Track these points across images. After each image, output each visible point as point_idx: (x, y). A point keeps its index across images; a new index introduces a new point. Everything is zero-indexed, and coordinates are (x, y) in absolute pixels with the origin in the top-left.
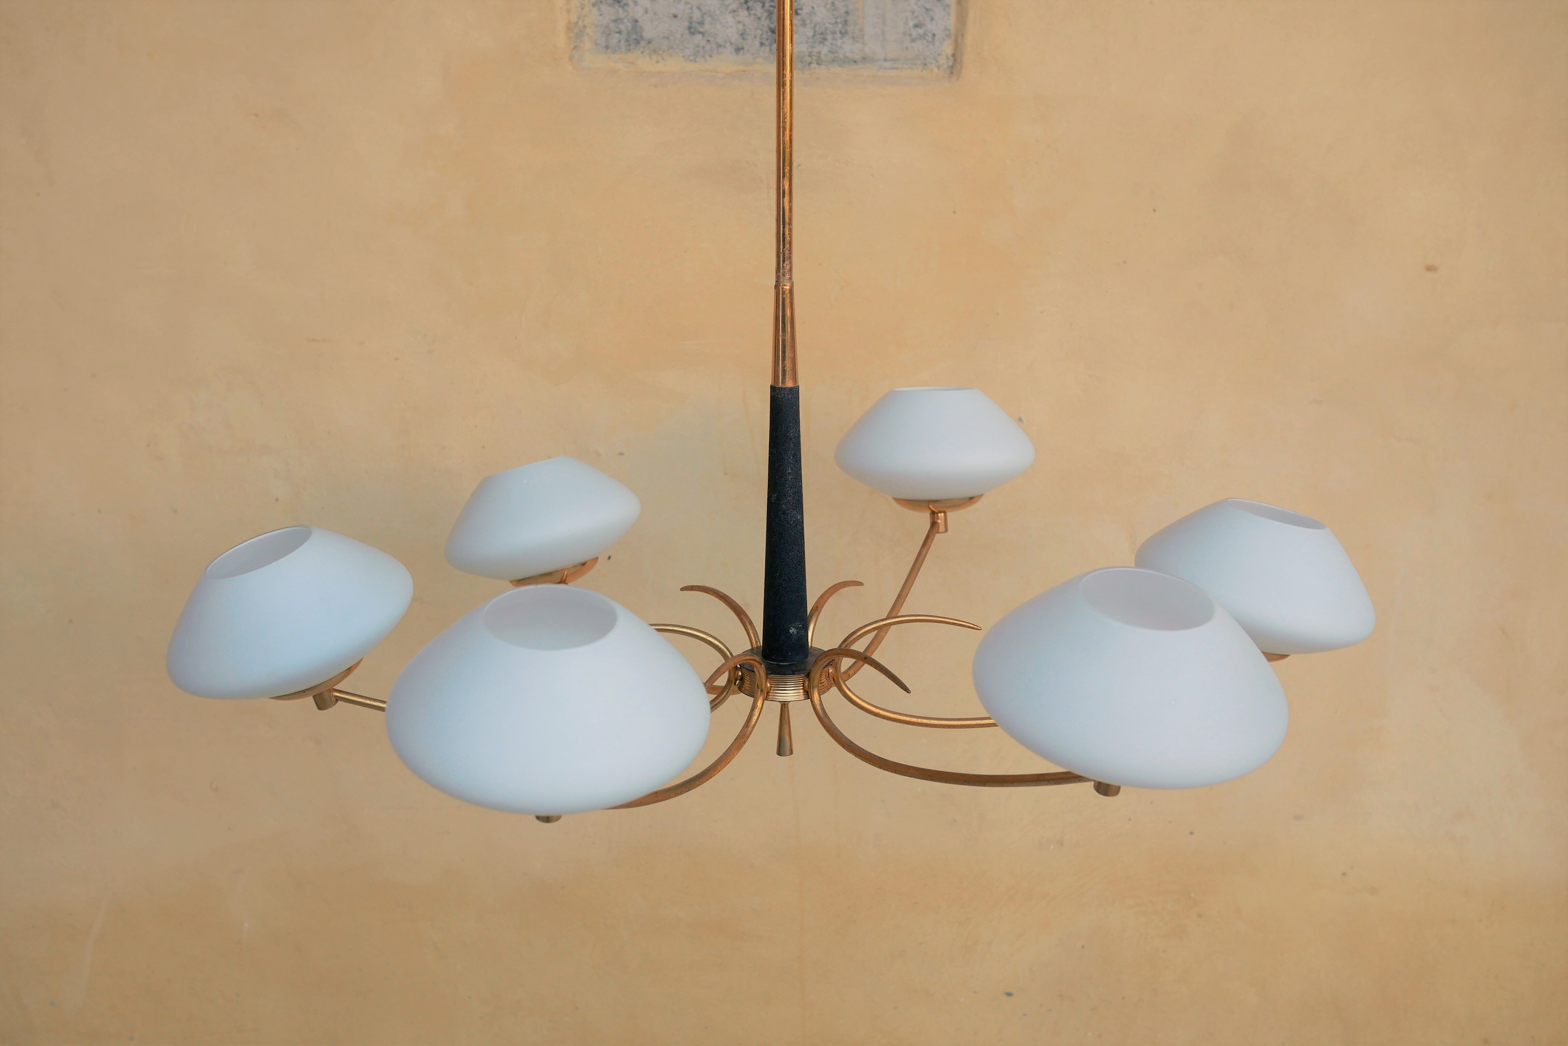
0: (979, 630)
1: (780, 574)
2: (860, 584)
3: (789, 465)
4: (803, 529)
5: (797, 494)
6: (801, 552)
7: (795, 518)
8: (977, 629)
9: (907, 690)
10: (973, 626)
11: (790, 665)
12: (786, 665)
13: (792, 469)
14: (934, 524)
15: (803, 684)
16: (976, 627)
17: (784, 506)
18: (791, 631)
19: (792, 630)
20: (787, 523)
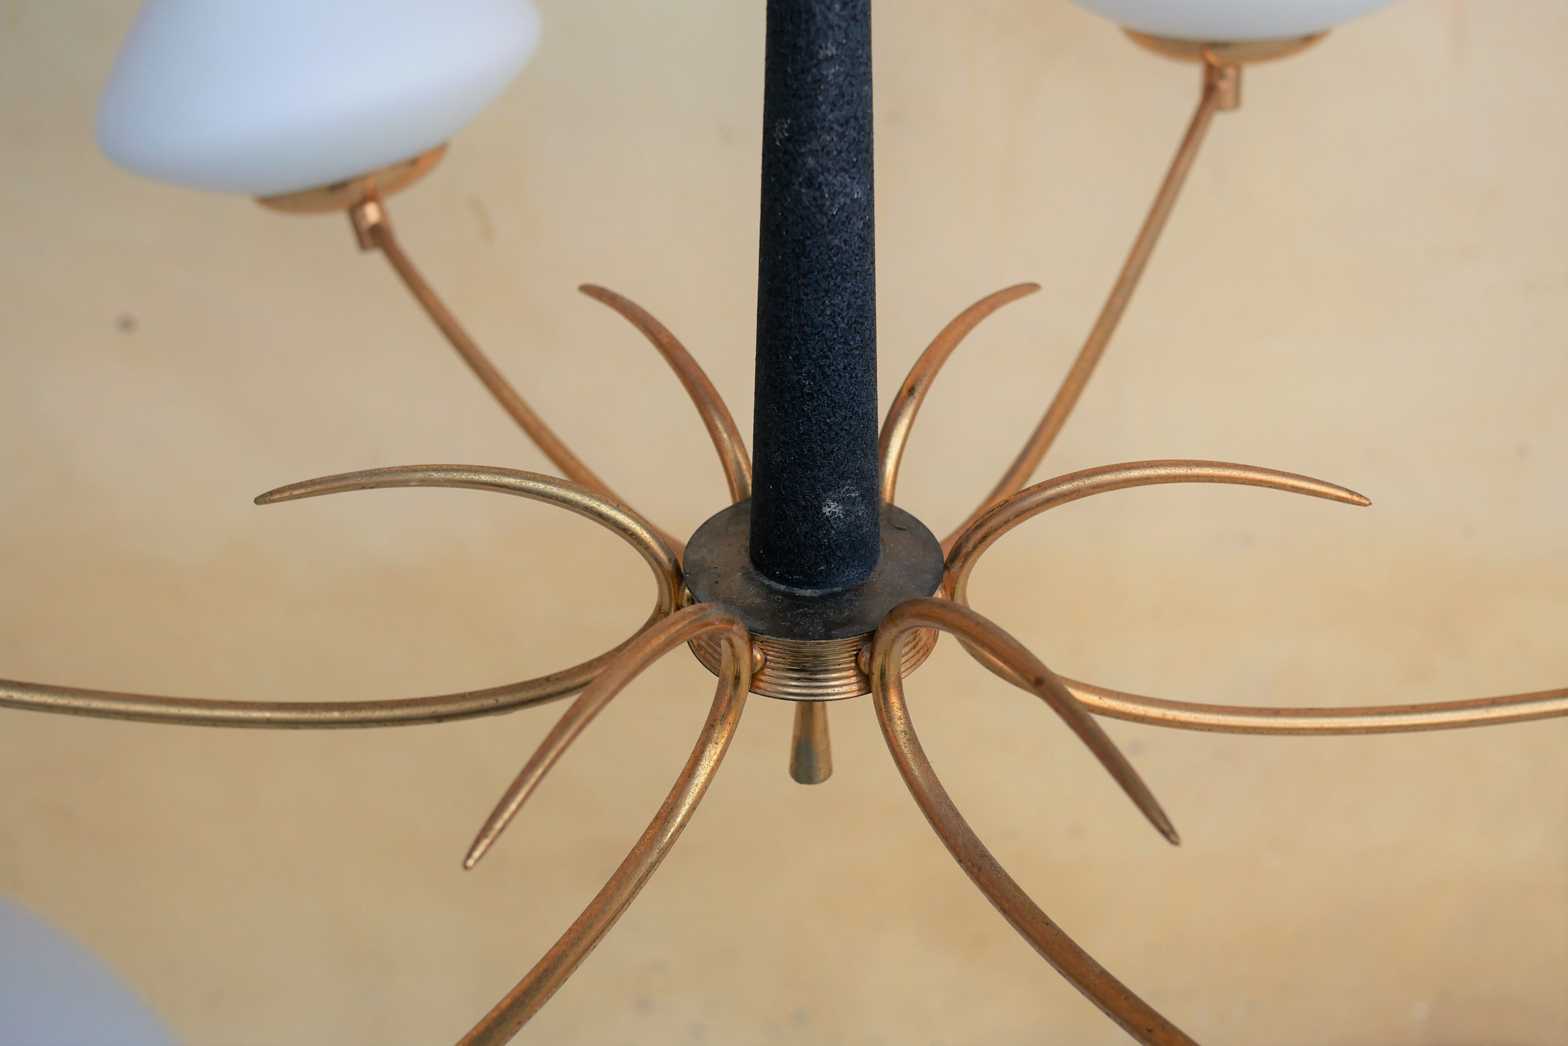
0: (1365, 505)
1: (796, 358)
2: (1032, 288)
3: (830, 33)
4: (870, 225)
5: (852, 122)
6: (864, 294)
7: (846, 195)
8: (1360, 504)
9: (1168, 832)
10: (1349, 496)
11: (822, 598)
12: (812, 599)
13: (839, 45)
14: (1210, 91)
15: (856, 655)
16: (1356, 498)
17: (811, 162)
18: (826, 510)
19: (831, 508)
20: (821, 212)
